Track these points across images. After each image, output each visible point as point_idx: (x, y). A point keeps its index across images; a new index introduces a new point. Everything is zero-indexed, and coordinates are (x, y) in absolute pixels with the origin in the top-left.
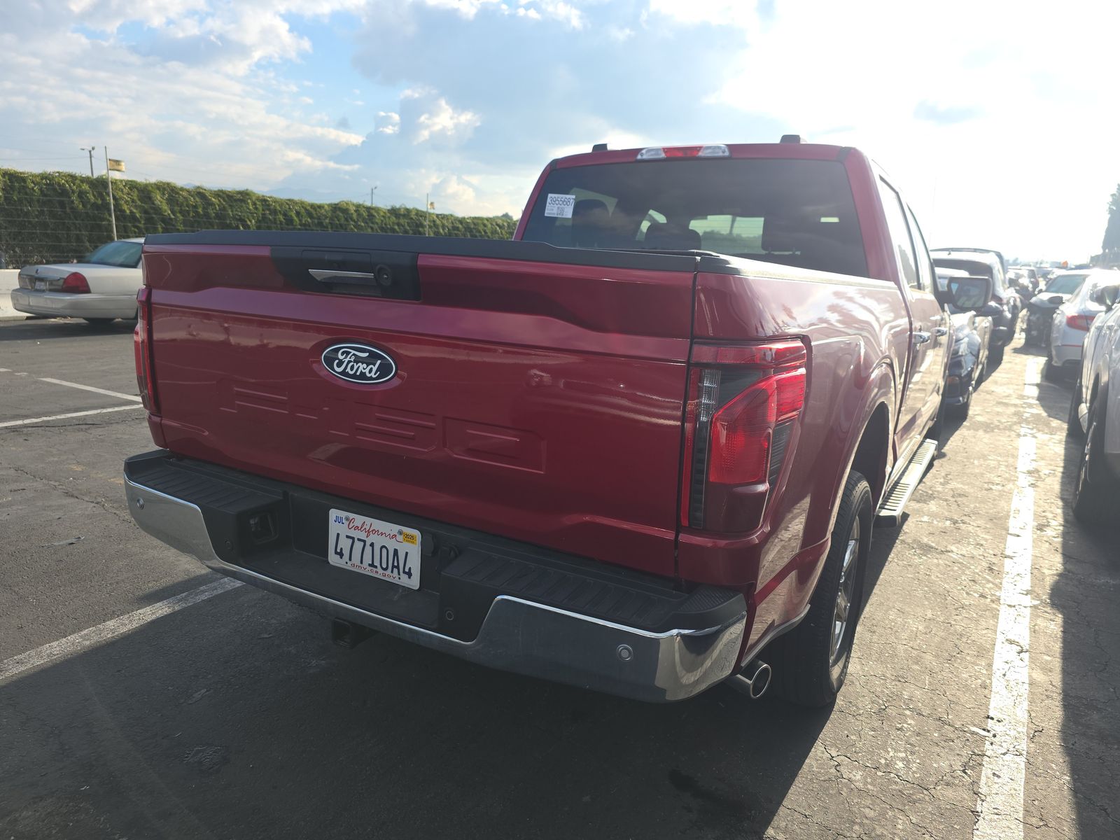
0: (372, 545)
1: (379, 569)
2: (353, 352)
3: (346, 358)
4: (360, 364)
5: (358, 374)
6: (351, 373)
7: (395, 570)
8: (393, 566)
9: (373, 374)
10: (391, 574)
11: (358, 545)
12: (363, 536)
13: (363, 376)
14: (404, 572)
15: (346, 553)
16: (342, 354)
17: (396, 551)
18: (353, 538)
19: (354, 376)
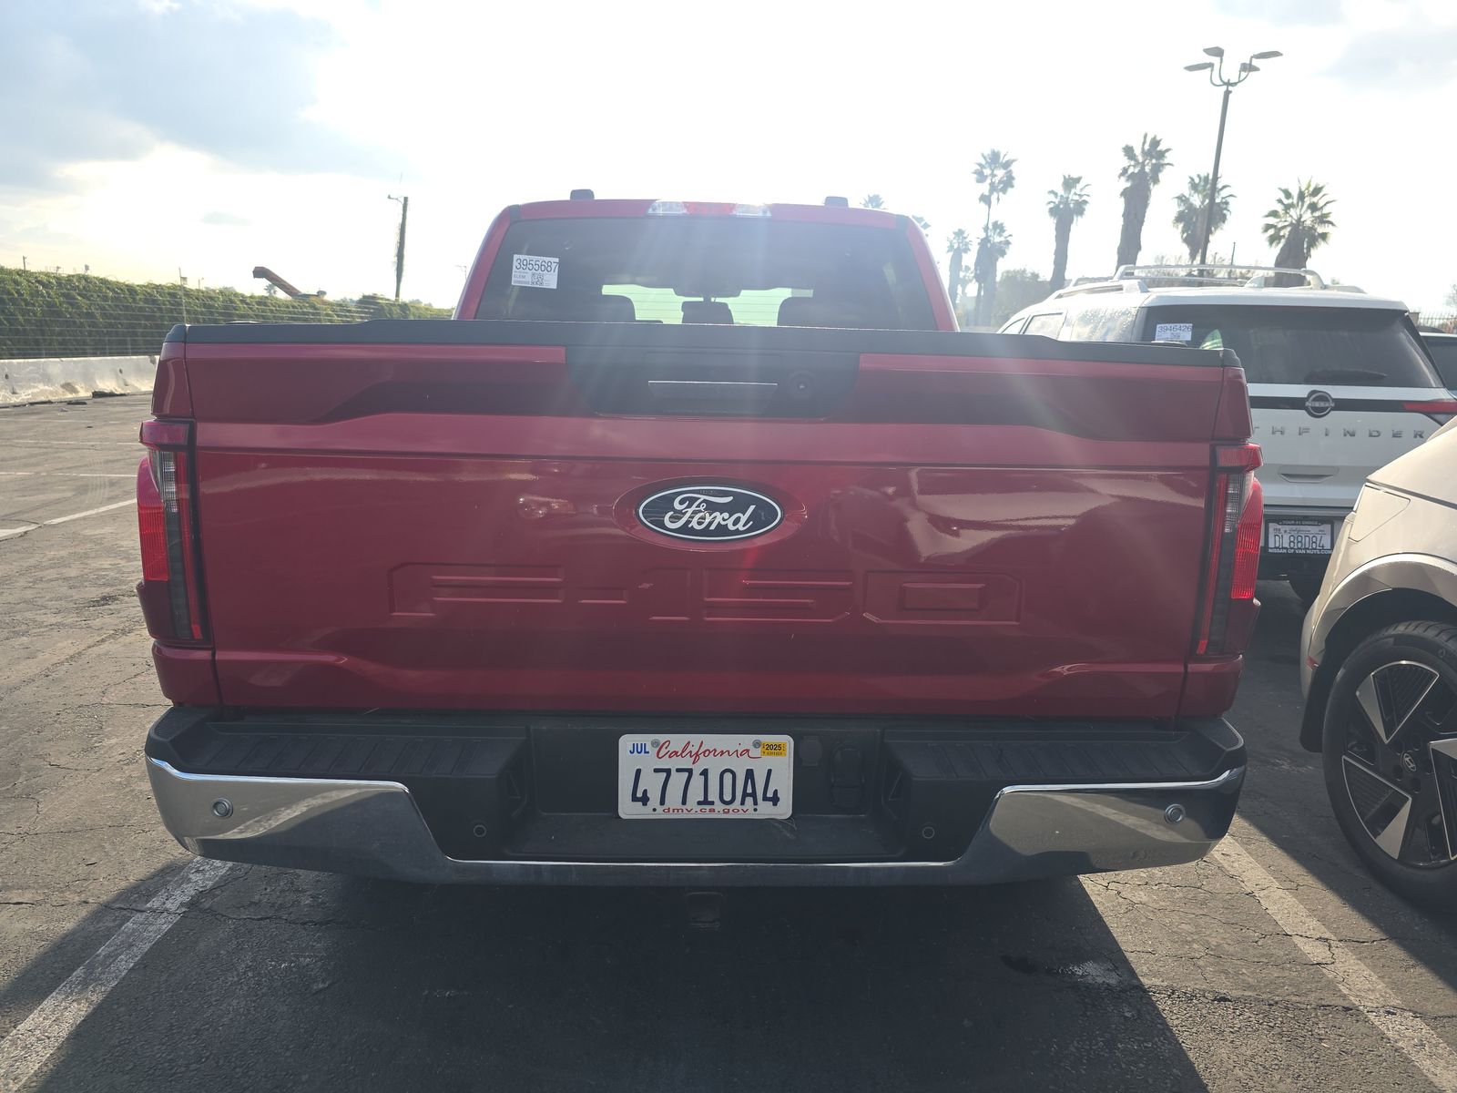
0: (705, 773)
1: (719, 806)
2: (703, 497)
3: (689, 507)
4: (717, 514)
5: (712, 527)
6: (698, 527)
7: (749, 800)
8: (745, 795)
9: (740, 527)
10: (740, 807)
11: (678, 781)
12: (686, 763)
13: (722, 530)
14: (765, 798)
15: (654, 796)
16: (681, 502)
17: (750, 774)
18: (668, 771)
19: (706, 532)
